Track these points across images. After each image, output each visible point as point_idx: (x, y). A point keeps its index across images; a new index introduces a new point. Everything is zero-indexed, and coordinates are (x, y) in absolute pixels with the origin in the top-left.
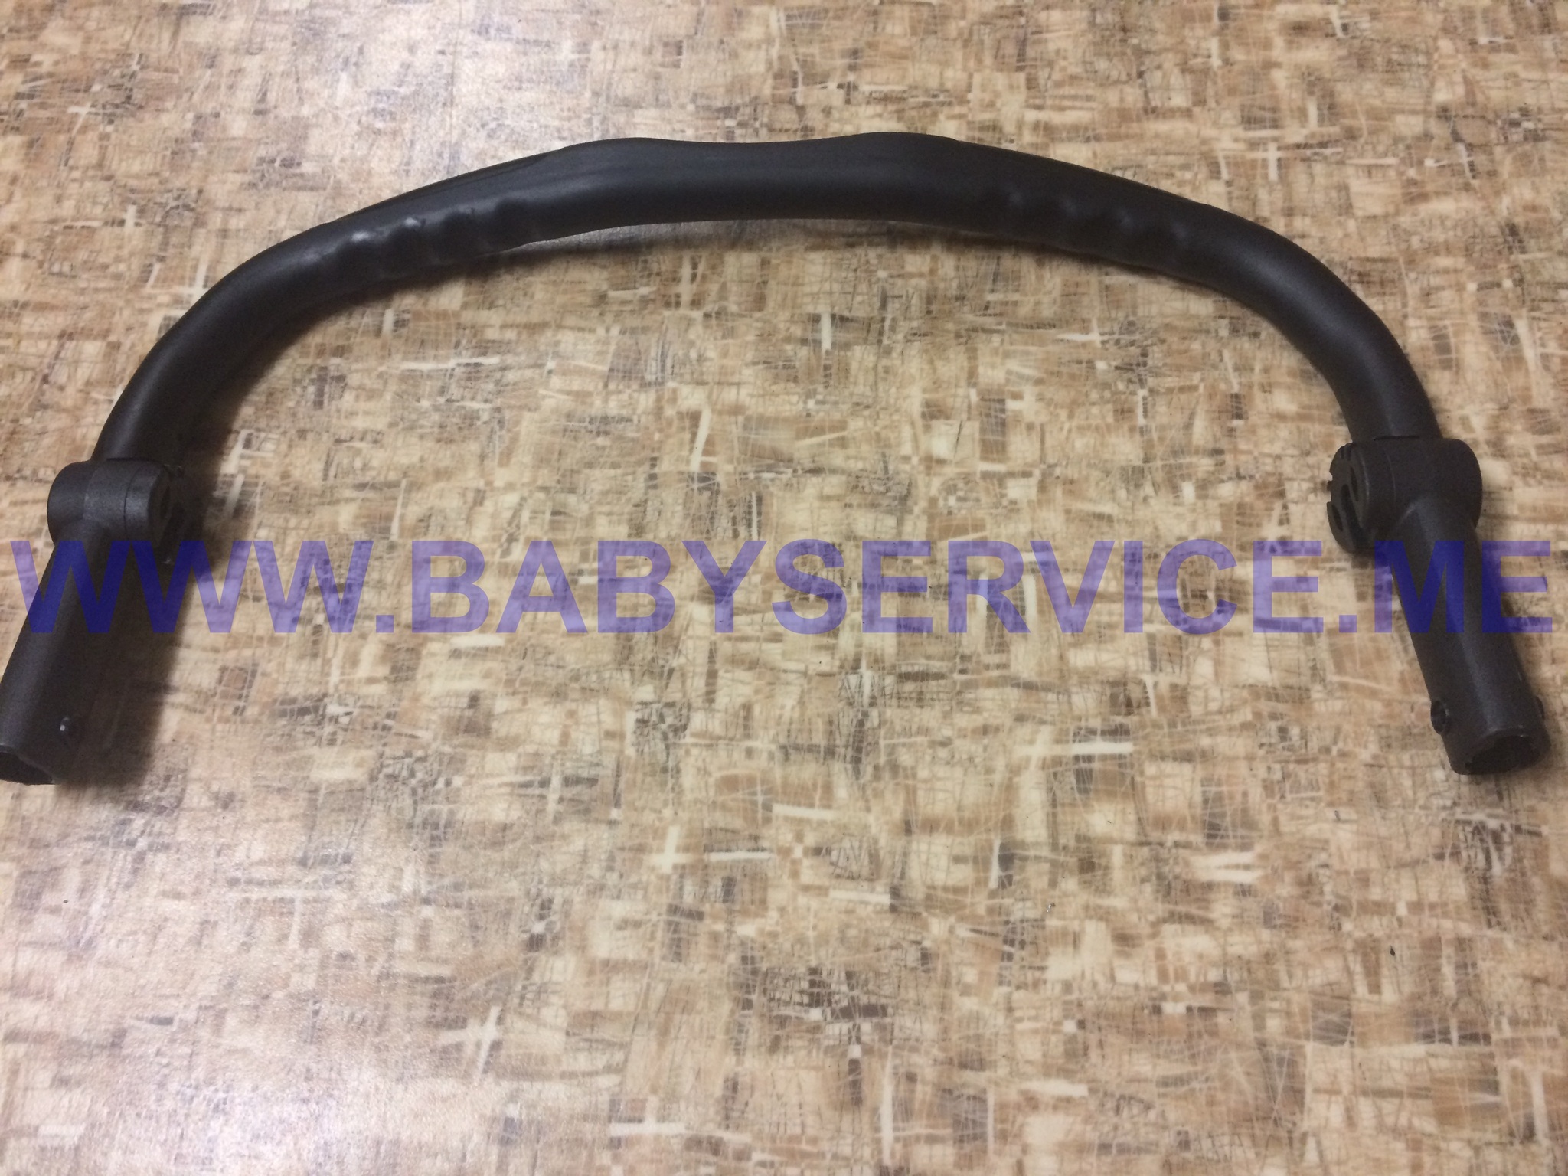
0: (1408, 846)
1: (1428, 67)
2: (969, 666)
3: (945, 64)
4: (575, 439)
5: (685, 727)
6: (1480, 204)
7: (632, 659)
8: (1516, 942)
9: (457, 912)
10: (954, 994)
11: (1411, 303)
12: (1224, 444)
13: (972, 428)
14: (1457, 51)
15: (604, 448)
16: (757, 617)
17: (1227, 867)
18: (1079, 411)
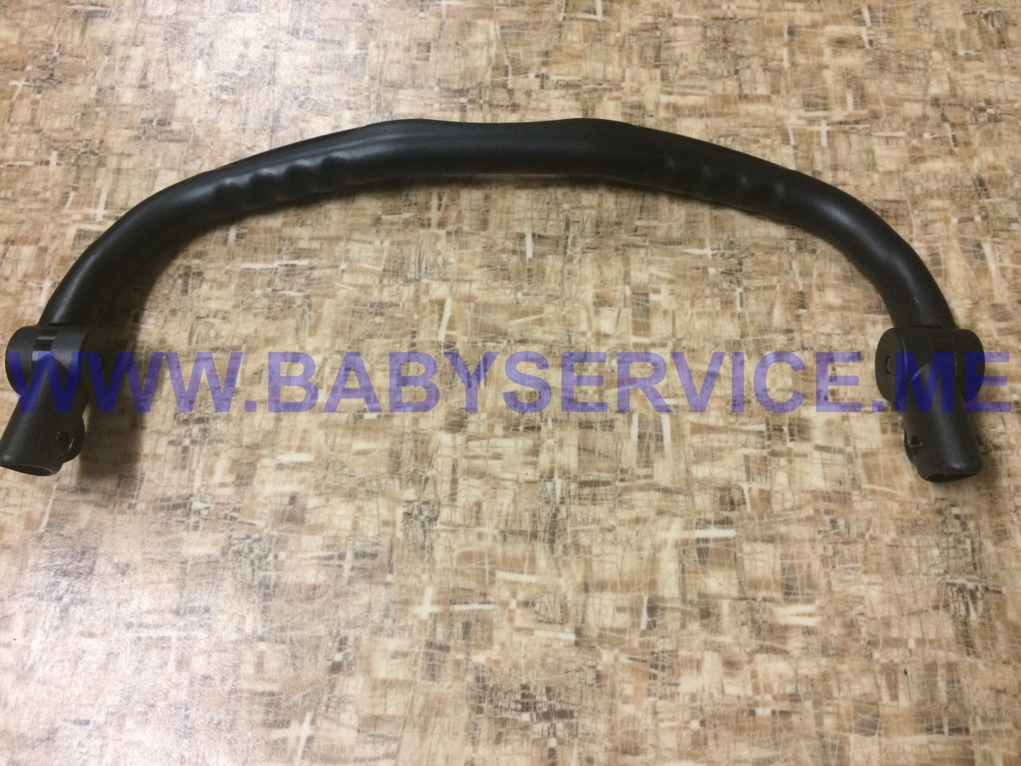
0: (916, 601)
1: (925, 70)
2: (627, 477)
3: (607, 62)
4: (361, 318)
5: (436, 518)
6: (961, 164)
7: (401, 471)
8: (986, 665)
9: (283, 646)
10: (618, 702)
11: (916, 231)
12: (793, 325)
13: (627, 313)
14: (944, 59)
15: (380, 324)
16: (485, 442)
17: (798, 615)
18: (698, 302)
